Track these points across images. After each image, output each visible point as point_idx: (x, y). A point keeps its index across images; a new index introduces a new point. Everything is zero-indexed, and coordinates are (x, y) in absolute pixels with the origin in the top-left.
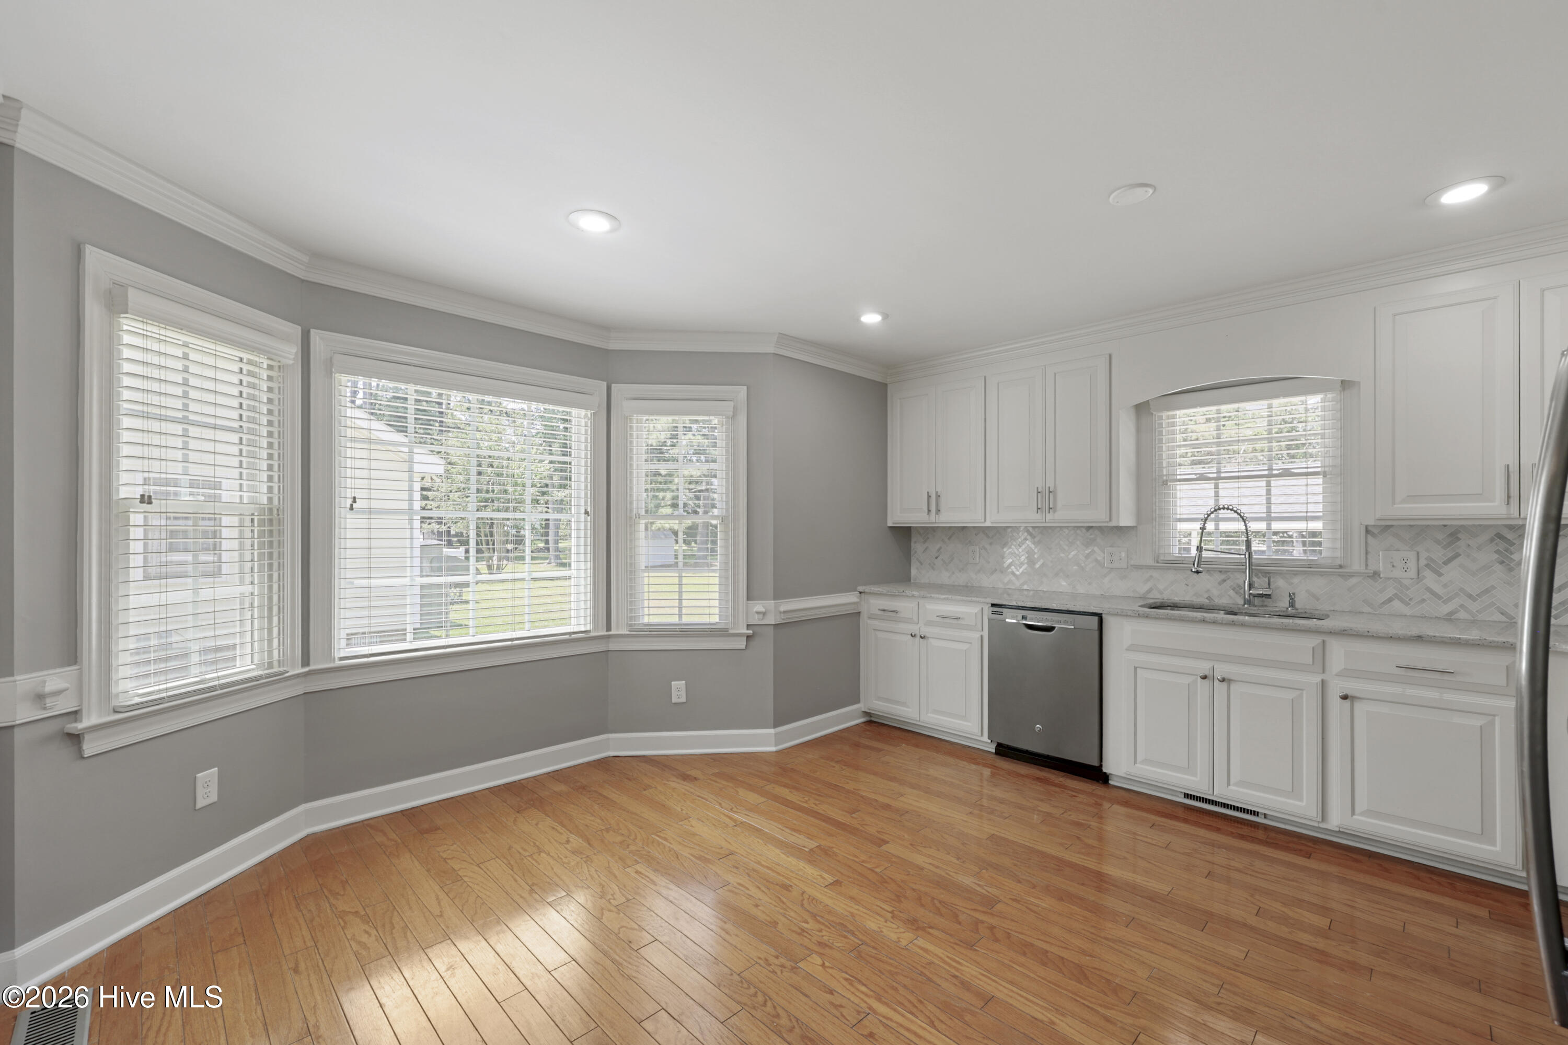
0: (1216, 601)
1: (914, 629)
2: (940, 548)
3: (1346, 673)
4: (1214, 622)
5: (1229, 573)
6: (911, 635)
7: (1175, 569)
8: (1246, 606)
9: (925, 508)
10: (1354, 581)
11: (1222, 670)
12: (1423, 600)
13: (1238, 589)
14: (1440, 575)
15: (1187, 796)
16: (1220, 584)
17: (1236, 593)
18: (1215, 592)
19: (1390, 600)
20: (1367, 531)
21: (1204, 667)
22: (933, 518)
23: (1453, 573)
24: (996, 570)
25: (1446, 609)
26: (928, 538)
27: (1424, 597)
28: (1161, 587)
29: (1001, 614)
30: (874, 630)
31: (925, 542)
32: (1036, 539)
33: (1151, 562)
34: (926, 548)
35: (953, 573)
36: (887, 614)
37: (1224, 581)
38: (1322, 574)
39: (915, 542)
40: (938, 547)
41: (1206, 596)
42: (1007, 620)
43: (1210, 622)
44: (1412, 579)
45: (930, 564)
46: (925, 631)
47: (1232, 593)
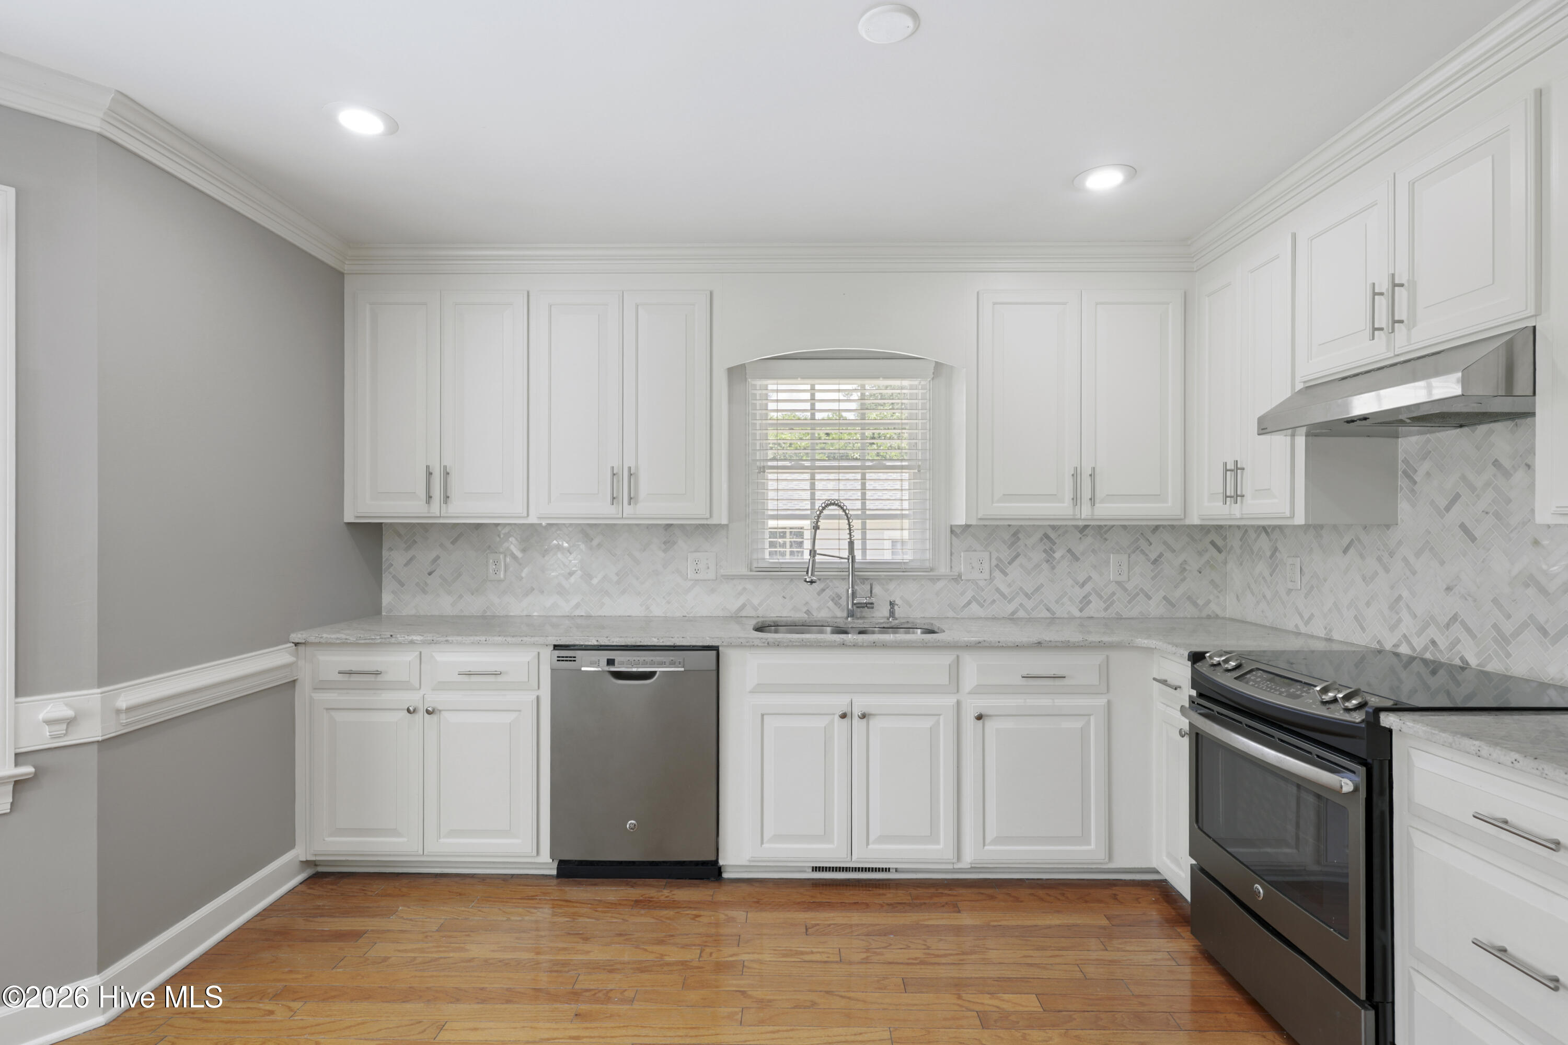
0: (815, 614)
1: (412, 698)
2: (438, 558)
3: (979, 690)
4: (854, 646)
5: (828, 581)
6: (408, 711)
7: (771, 579)
8: (849, 619)
9: (423, 495)
10: (940, 584)
11: (861, 703)
12: (994, 601)
13: (836, 599)
14: (1006, 574)
15: (815, 869)
16: (819, 594)
17: (835, 604)
18: (814, 605)
19: (969, 603)
20: (952, 531)
21: (840, 702)
22: (435, 508)
23: (1015, 572)
24: (533, 589)
25: (1010, 608)
26: (415, 542)
27: (995, 598)
28: (756, 602)
29: (573, 659)
30: (327, 709)
31: (408, 549)
32: (595, 543)
33: (744, 571)
34: (411, 559)
35: (461, 597)
36: (355, 678)
37: (823, 590)
38: (915, 578)
39: (391, 549)
40: (433, 555)
41: (805, 609)
42: (583, 669)
43: (850, 646)
44: (986, 580)
45: (417, 584)
46: (434, 699)
47: (831, 604)
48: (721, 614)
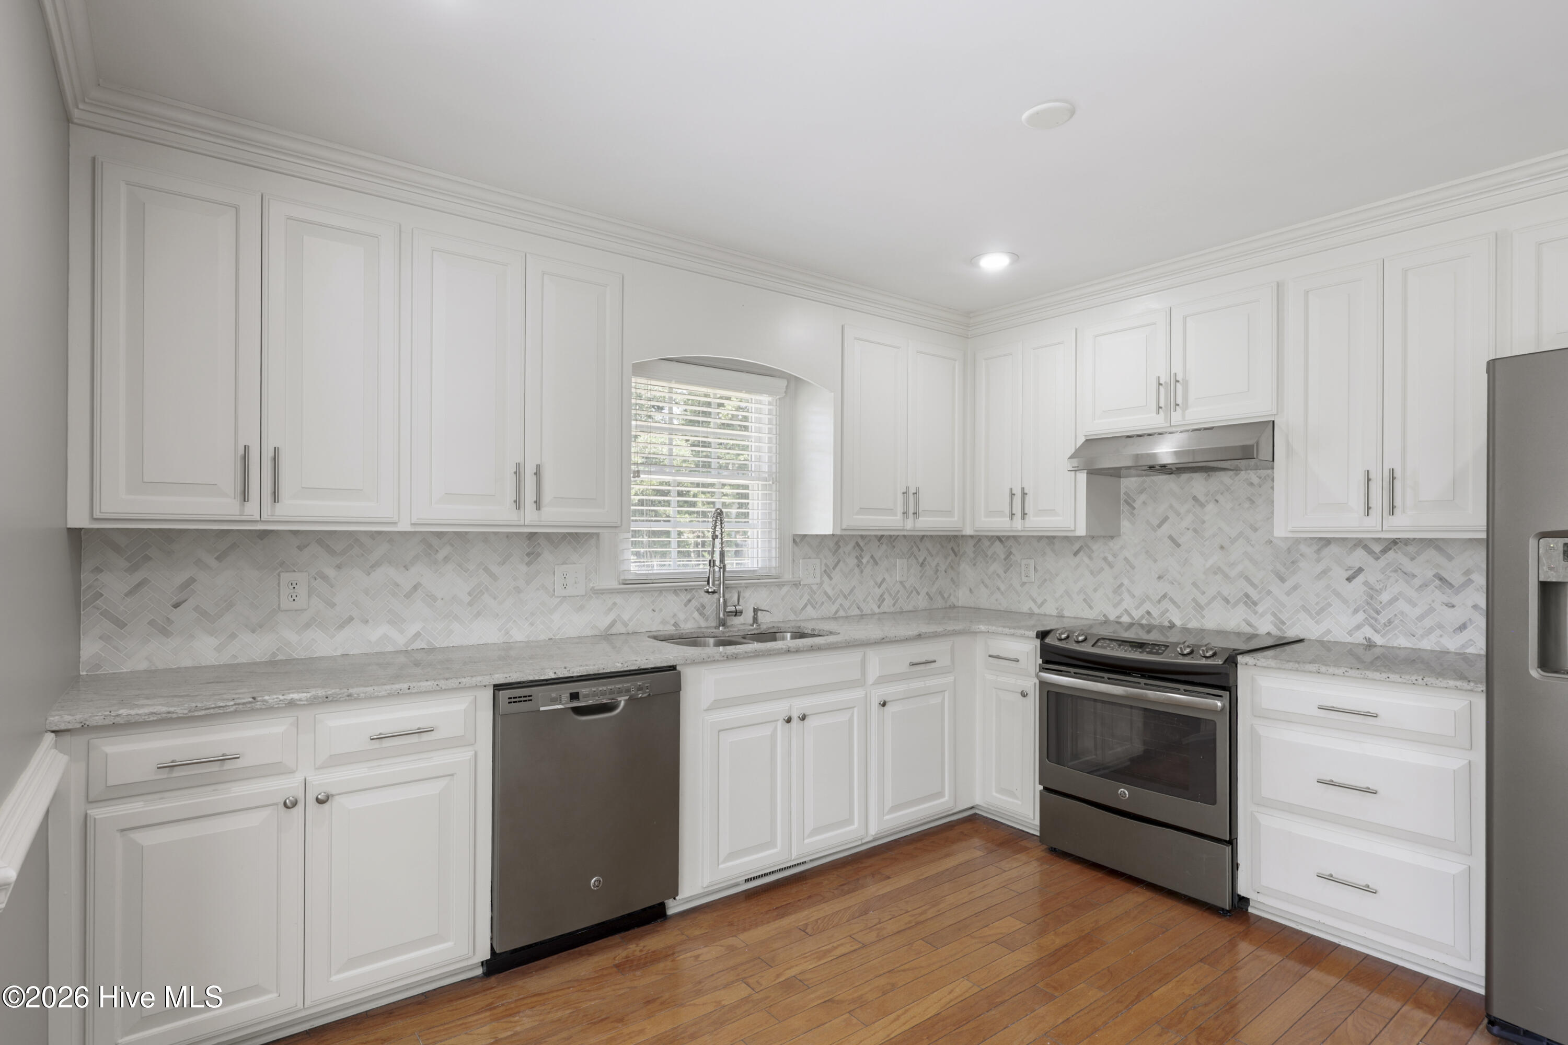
0: (682, 626)
1: (288, 786)
2: (192, 580)
3: (883, 680)
5: (694, 591)
6: (285, 804)
7: (641, 591)
8: (721, 628)
9: (232, 488)
10: (785, 589)
12: (823, 603)
13: (701, 609)
14: (831, 578)
15: (747, 881)
16: (686, 605)
17: (700, 614)
18: (682, 616)
19: (806, 606)
20: (794, 541)
23: (837, 575)
24: (351, 619)
25: (834, 608)
26: (148, 558)
27: (823, 600)
28: (626, 617)
29: (528, 698)
30: (123, 830)
31: (133, 568)
32: (440, 556)
33: (614, 584)
34: (139, 585)
35: (233, 636)
37: (690, 601)
38: (766, 585)
39: (98, 570)
40: (181, 577)
41: (672, 622)
42: (542, 709)
44: (817, 584)
45: (152, 623)
46: (321, 782)
47: (696, 615)
48: (589, 632)
